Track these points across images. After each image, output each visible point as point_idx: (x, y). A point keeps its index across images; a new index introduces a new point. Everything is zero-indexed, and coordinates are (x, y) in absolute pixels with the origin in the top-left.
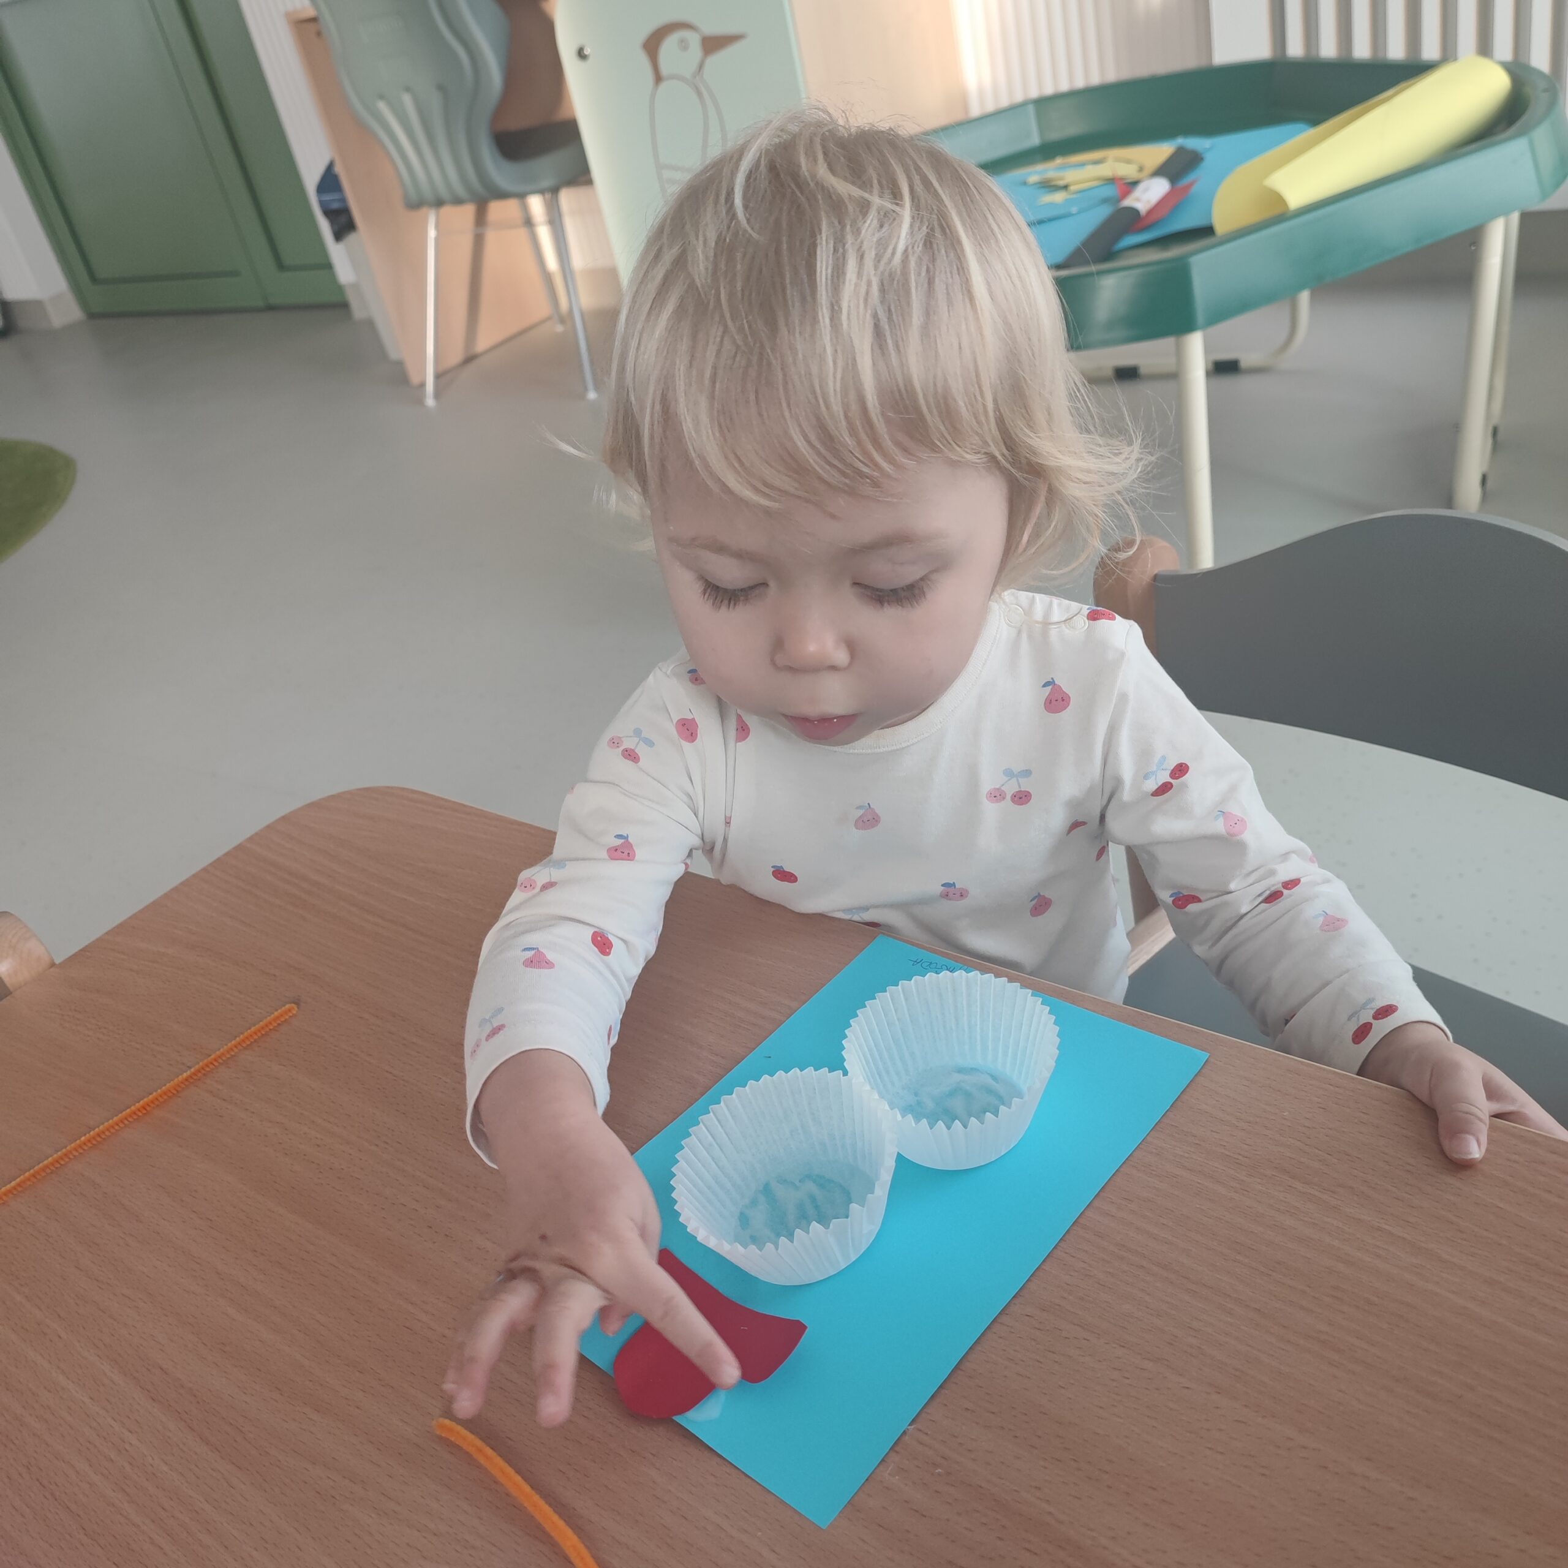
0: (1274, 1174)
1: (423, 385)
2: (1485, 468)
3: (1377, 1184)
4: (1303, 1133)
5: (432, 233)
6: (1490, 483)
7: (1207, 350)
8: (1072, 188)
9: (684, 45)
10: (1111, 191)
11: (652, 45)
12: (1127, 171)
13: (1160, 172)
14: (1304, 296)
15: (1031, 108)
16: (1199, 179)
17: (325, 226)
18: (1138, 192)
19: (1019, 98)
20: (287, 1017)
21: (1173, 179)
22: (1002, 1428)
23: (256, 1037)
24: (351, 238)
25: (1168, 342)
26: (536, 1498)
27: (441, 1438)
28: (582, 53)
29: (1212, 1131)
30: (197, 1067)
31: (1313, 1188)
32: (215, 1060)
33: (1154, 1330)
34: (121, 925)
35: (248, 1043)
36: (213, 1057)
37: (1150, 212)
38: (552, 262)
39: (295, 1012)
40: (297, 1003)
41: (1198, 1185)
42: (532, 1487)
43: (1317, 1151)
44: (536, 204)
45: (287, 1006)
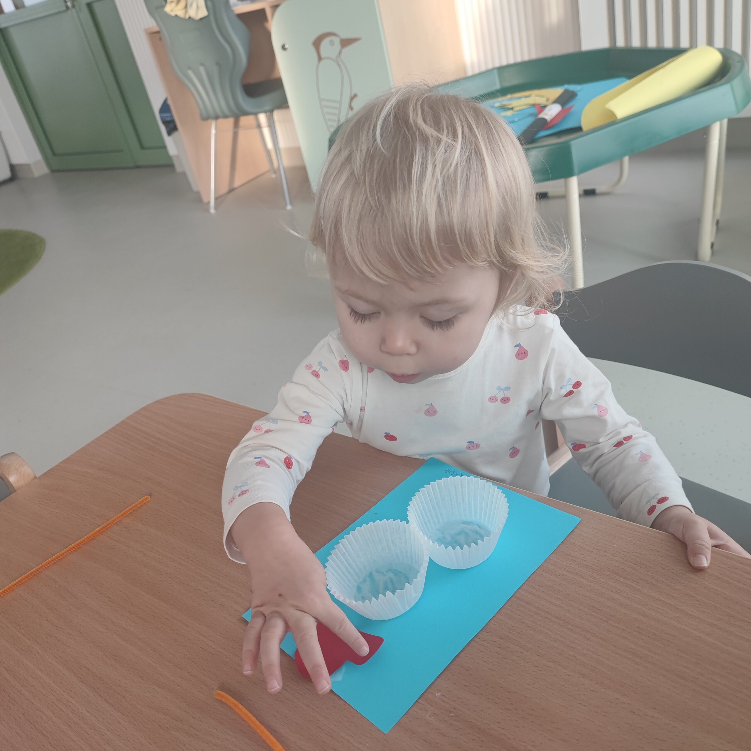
0: (610, 574)
1: (209, 203)
2: (713, 240)
3: (658, 579)
4: (624, 555)
5: (213, 132)
6: (715, 247)
7: (579, 184)
8: (515, 109)
9: (332, 43)
10: (533, 110)
11: (317, 43)
12: (541, 101)
13: (556, 101)
14: (626, 159)
15: (496, 72)
16: (575, 104)
17: (163, 129)
18: (546, 111)
19: (490, 67)
20: (145, 502)
21: (563, 104)
22: (482, 694)
23: (131, 511)
24: (175, 134)
25: (561, 181)
26: (263, 728)
27: (218, 700)
28: (284, 47)
29: (581, 554)
30: (103, 525)
31: (628, 581)
32: (112, 522)
33: (553, 648)
34: (68, 459)
35: (127, 514)
36: (110, 520)
37: (552, 120)
38: (270, 145)
39: (149, 499)
40: (150, 496)
41: (574, 579)
42: (260, 723)
43: (630, 563)
44: (262, 118)
45: (146, 497)
